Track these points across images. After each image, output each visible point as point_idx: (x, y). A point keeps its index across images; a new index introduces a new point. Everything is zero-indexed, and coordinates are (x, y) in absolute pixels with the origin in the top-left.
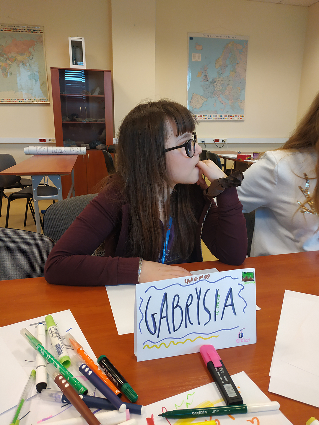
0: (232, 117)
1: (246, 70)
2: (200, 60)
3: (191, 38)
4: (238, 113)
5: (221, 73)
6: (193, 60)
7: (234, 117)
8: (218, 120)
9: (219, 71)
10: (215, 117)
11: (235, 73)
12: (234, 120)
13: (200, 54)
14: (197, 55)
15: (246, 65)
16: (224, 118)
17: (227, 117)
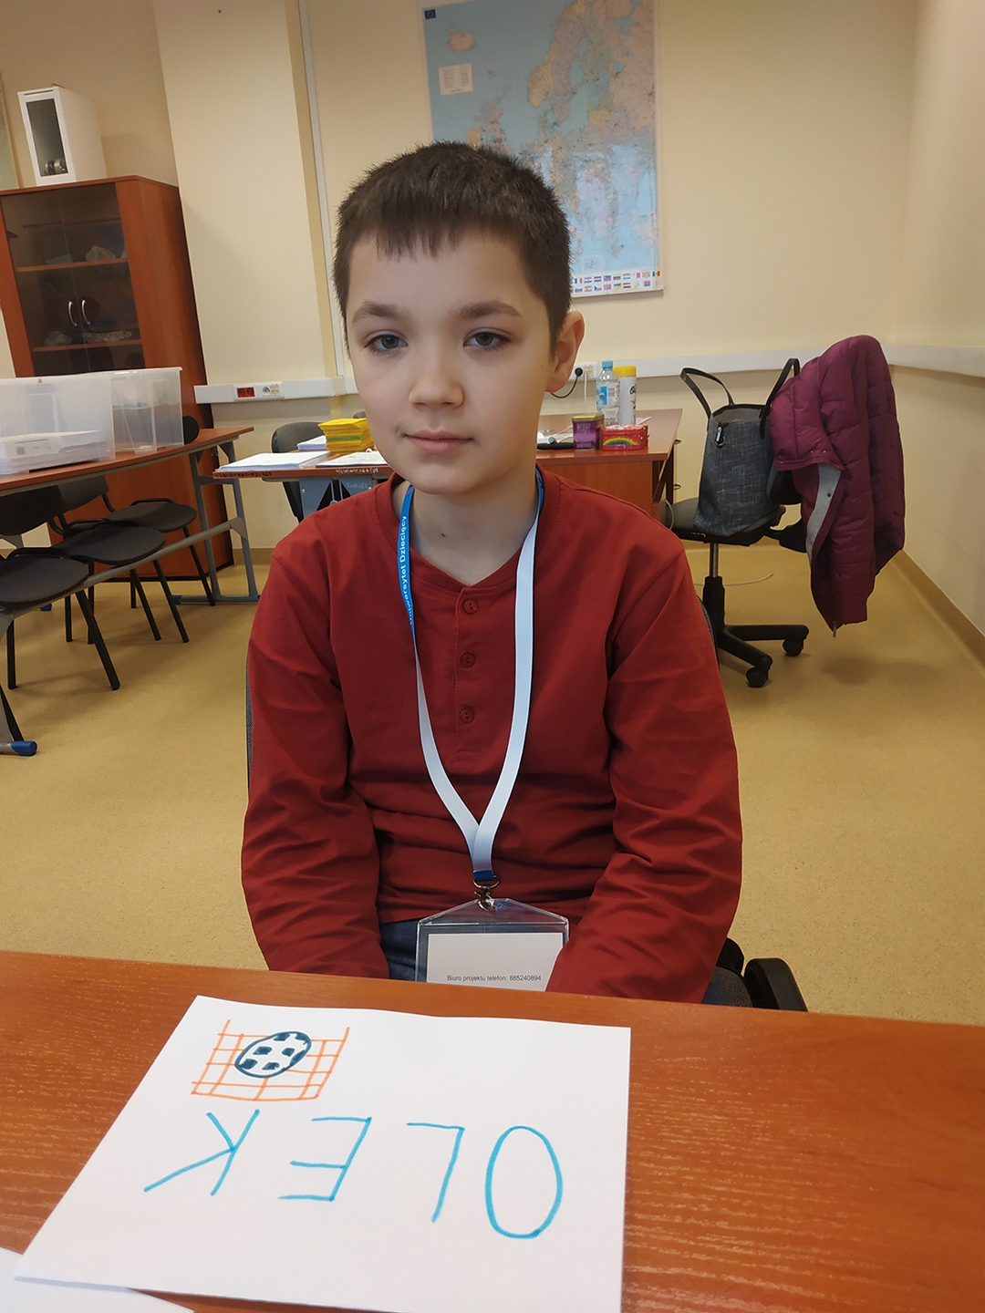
0: (612, 282)
1: (651, 94)
2: (469, 88)
3: (430, 14)
4: (635, 264)
5: (552, 121)
6: (445, 91)
7: (622, 281)
9: (545, 116)
11: (610, 111)
13: (470, 65)
14: (456, 69)
15: (653, 74)
16: (582, 286)
17: (593, 284)
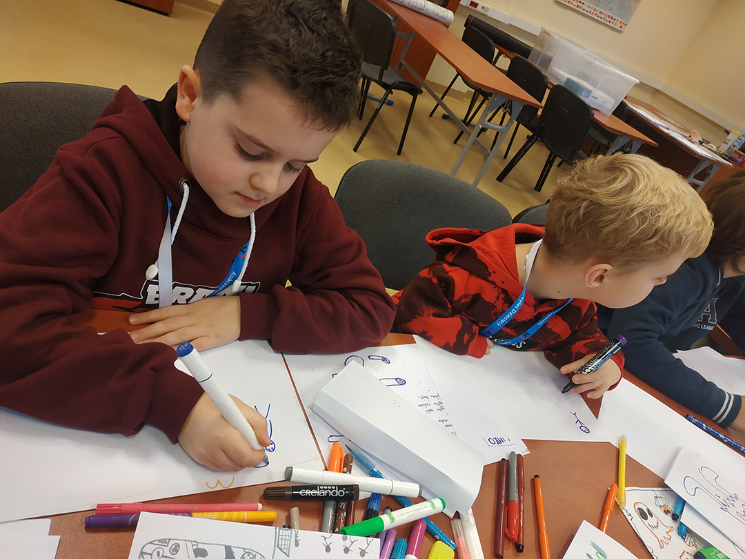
0: (612, 20)
4: (622, 17)
7: (615, 22)
8: (594, 16)
10: (592, 11)
12: (613, 25)
16: (603, 16)
17: (606, 18)
